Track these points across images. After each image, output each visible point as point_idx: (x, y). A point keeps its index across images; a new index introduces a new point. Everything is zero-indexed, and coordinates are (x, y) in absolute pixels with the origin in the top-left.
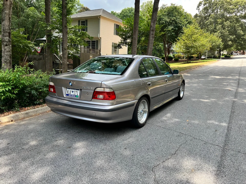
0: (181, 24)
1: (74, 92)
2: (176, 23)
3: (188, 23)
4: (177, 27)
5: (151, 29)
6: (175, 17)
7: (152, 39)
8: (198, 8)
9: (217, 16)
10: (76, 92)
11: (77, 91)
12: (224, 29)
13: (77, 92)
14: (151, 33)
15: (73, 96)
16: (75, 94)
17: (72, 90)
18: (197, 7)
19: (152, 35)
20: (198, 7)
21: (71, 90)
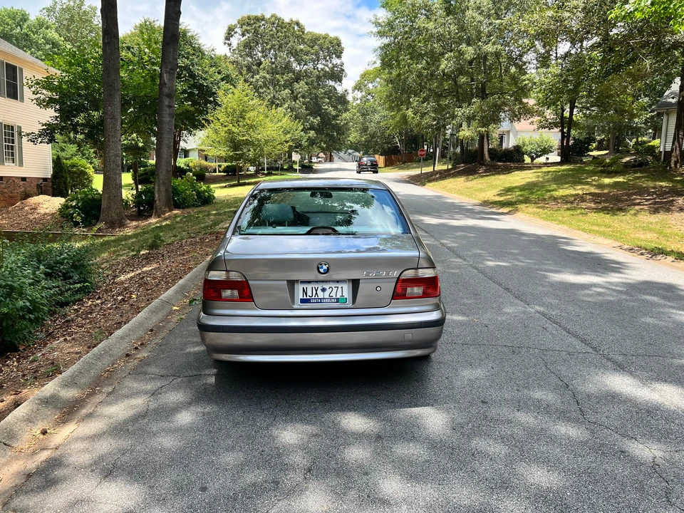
0: (205, 79)
1: (328, 291)
2: (193, 76)
3: (222, 80)
4: (194, 86)
5: (166, 91)
6: (188, 58)
7: (170, 121)
8: (227, 42)
9: (276, 67)
10: (335, 290)
11: (340, 285)
12: (295, 98)
13: (340, 289)
14: (167, 103)
15: (328, 301)
16: (333, 294)
17: (320, 286)
18: (224, 38)
19: (167, 109)
20: (227, 38)
21: (316, 286)
